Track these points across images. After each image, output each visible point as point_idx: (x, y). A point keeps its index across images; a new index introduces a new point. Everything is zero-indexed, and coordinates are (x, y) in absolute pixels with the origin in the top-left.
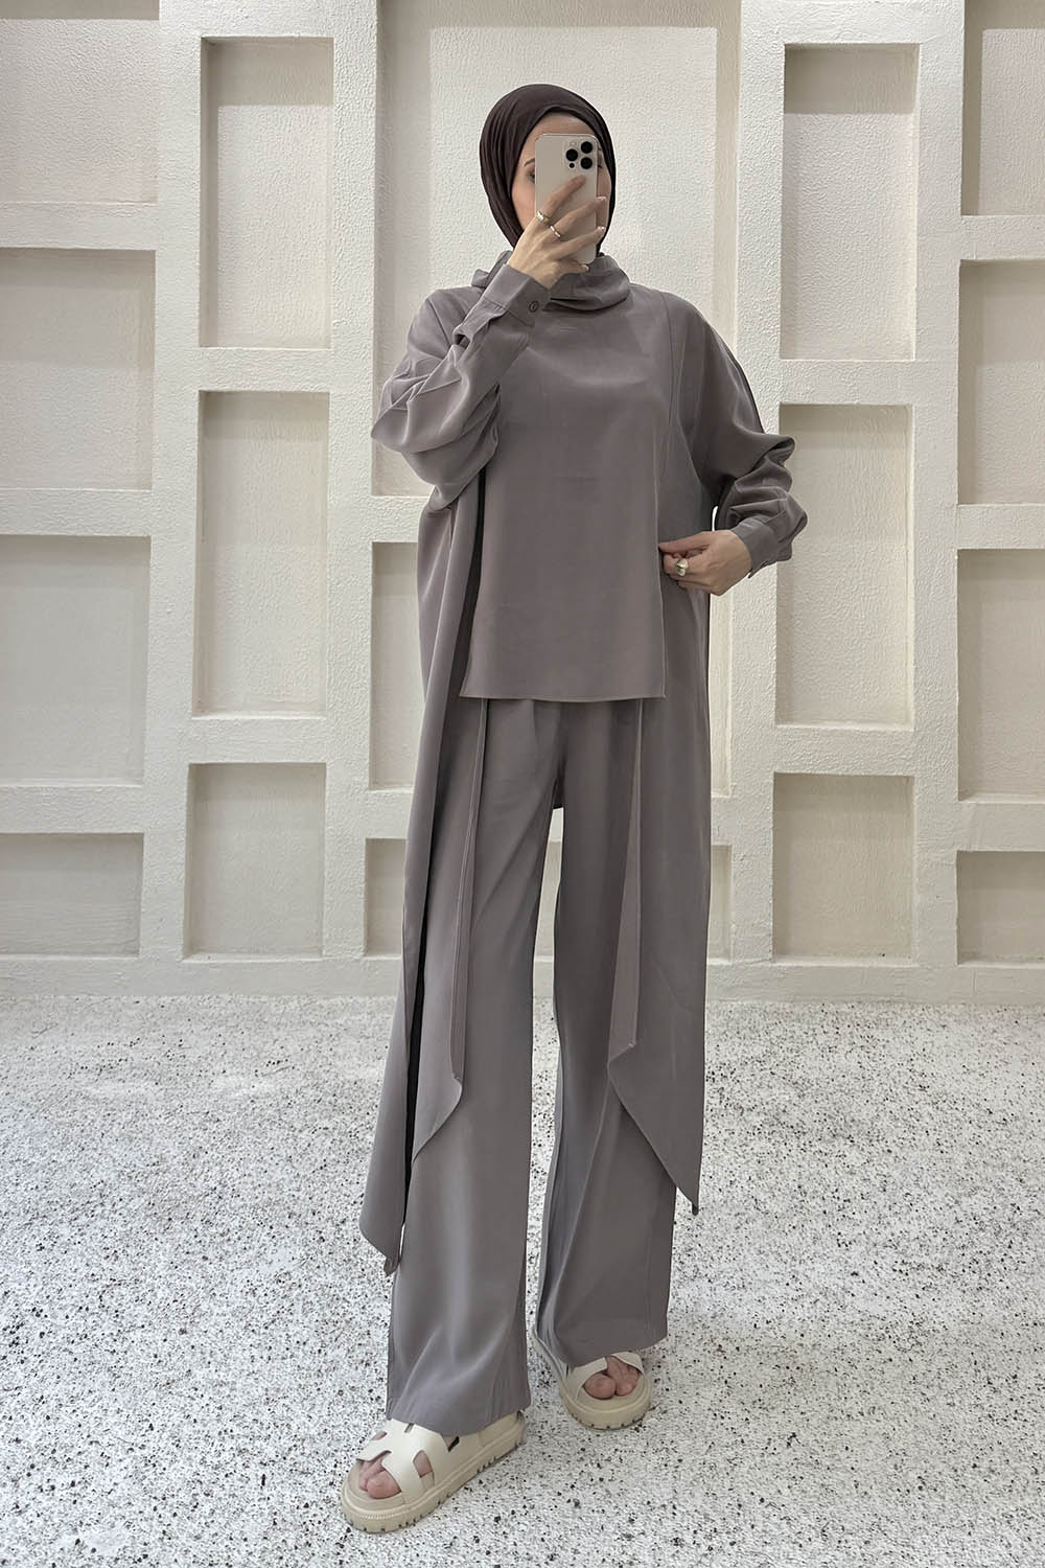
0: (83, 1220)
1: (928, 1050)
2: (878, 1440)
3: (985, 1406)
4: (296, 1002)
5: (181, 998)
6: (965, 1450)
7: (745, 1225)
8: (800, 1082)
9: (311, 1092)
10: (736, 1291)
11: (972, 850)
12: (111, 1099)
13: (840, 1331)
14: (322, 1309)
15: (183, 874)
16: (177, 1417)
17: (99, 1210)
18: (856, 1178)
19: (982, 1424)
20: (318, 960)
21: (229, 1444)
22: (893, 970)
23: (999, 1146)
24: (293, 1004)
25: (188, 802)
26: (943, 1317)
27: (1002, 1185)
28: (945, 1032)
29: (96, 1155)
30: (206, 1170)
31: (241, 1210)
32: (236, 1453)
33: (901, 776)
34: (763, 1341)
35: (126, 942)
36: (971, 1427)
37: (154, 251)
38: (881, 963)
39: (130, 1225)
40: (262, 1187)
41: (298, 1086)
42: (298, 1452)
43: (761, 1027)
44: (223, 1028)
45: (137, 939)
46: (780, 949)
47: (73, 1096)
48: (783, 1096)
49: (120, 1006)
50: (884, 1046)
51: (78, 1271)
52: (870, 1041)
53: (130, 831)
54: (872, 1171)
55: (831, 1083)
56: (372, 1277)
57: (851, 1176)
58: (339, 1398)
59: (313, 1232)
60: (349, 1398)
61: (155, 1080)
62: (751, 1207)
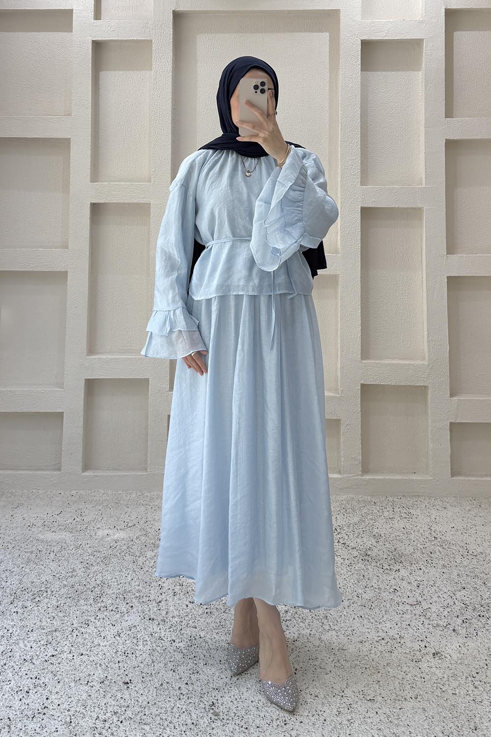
0: (38, 599)
1: (437, 520)
2: (420, 711)
3: (471, 695)
4: (135, 493)
5: (82, 491)
6: (463, 717)
7: (352, 605)
8: (377, 535)
9: (143, 538)
10: (349, 637)
11: (457, 422)
12: (49, 540)
13: (400, 657)
14: (151, 644)
15: (82, 432)
16: (84, 696)
17: (45, 594)
18: (404, 582)
19: (470, 704)
20: (146, 473)
21: (110, 709)
22: (419, 480)
23: (473, 566)
24: (134, 496)
25: (84, 397)
26: (450, 651)
27: (475, 586)
28: (445, 511)
29: (43, 568)
30: (95, 575)
31: (112, 595)
32: (113, 714)
33: (421, 386)
34: (363, 662)
35: (55, 464)
36: (465, 705)
37: (70, 138)
38: (414, 477)
39: (59, 602)
40: (122, 584)
41: (137, 535)
42: (142, 714)
43: (357, 508)
44: (101, 506)
45: (60, 463)
46: (365, 470)
47: (31, 539)
48: (368, 542)
49: (52, 495)
50: (416, 518)
51: (37, 624)
52: (409, 515)
53: (57, 411)
54: (412, 579)
55: (392, 535)
56: (175, 628)
57: (402, 581)
58: (161, 687)
59: (146, 606)
60: (166, 688)
61: (70, 531)
62: (355, 596)
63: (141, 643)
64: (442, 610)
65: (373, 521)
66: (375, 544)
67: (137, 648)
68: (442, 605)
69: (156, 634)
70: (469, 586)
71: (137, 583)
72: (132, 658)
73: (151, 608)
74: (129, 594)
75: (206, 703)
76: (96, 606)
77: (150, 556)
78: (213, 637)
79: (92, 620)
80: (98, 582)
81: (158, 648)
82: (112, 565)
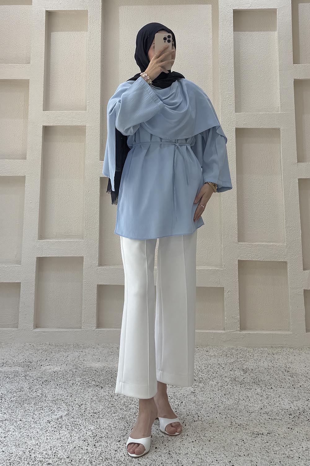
11: (309, 289)
16: (21, 453)
22: (283, 334)
28: (300, 356)
30: (36, 391)
35: (14, 324)
38: (279, 332)
39: (10, 405)
40: (55, 395)
43: (235, 354)
45: (18, 323)
46: (242, 327)
48: (238, 373)
50: (277, 360)
52: (273, 358)
53: (16, 282)
55: (256, 370)
56: (89, 419)
57: (256, 395)
58: (74, 449)
59: (71, 407)
60: (78, 449)
61: (22, 367)
62: (220, 403)
63: (64, 427)
64: (280, 411)
65: (245, 361)
66: (243, 374)
67: (61, 429)
68: (281, 408)
69: (75, 423)
70: (305, 398)
71: (66, 395)
72: (56, 434)
73: (74, 408)
74: (60, 401)
75: (103, 457)
76: (35, 407)
77: (78, 381)
78: (115, 424)
79: (31, 414)
80: (38, 394)
81: (76, 430)
82: (50, 385)
